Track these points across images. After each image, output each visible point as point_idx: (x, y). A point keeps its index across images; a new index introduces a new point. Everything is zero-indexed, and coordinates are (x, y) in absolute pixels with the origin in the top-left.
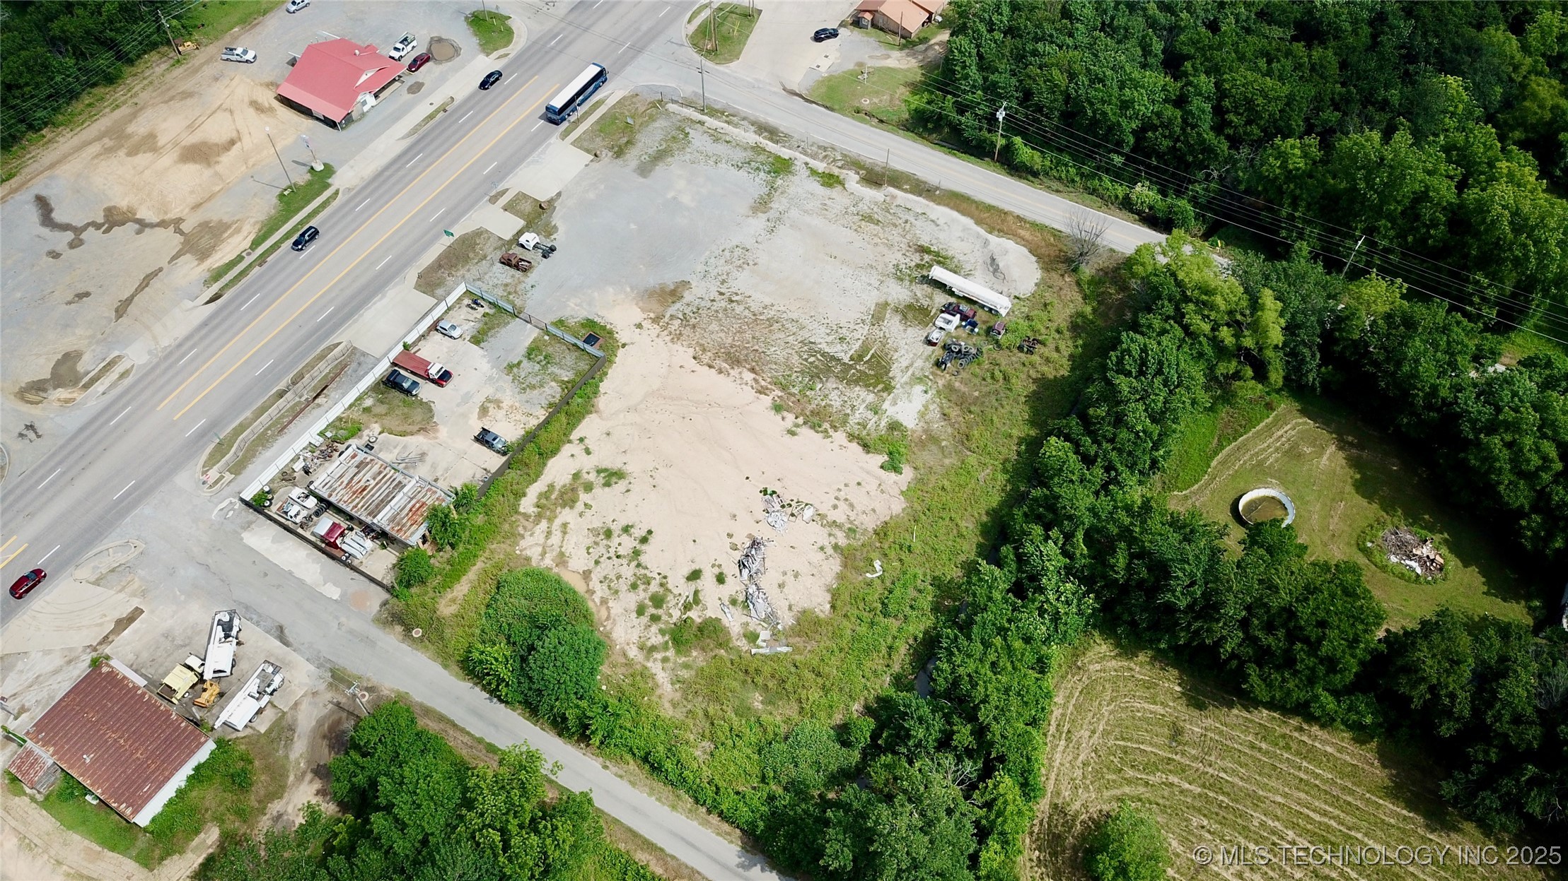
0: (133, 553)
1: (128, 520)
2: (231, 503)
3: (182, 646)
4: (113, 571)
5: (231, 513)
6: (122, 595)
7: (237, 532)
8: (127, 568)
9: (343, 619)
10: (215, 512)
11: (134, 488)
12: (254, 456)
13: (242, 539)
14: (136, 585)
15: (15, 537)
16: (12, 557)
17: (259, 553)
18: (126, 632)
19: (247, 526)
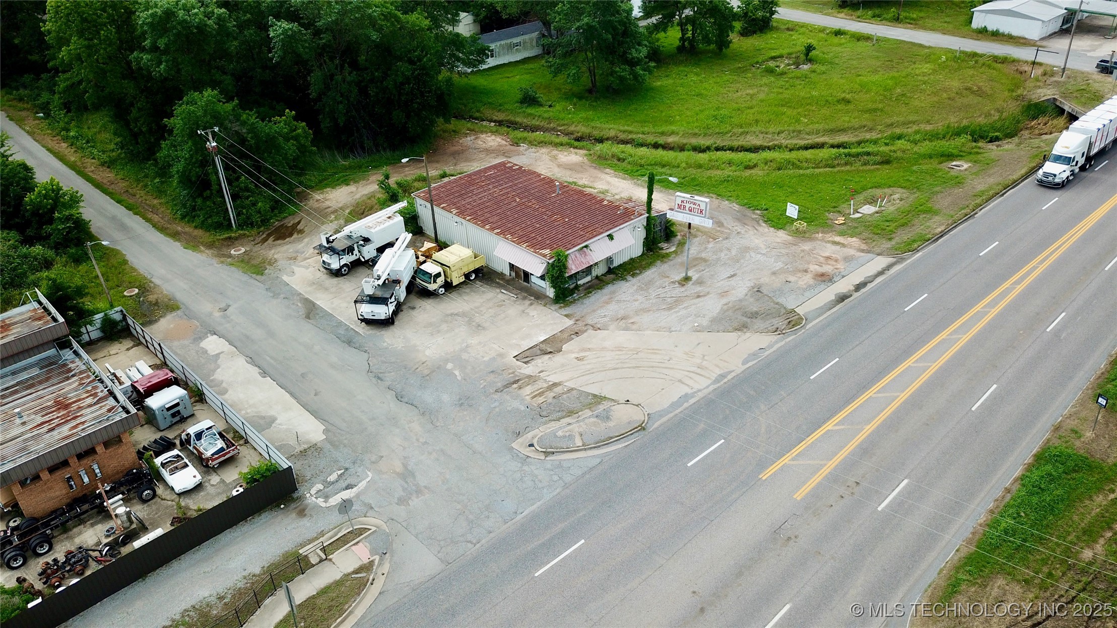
0: (536, 433)
1: (548, 496)
2: (327, 497)
3: (456, 314)
4: (571, 413)
5: (333, 477)
6: (554, 379)
7: (332, 443)
8: (542, 414)
9: (217, 314)
10: (362, 485)
11: (536, 557)
12: (240, 593)
13: (326, 431)
14: (528, 390)
15: (799, 496)
16: (786, 460)
17: (304, 406)
18: (542, 339)
19: (309, 451)
